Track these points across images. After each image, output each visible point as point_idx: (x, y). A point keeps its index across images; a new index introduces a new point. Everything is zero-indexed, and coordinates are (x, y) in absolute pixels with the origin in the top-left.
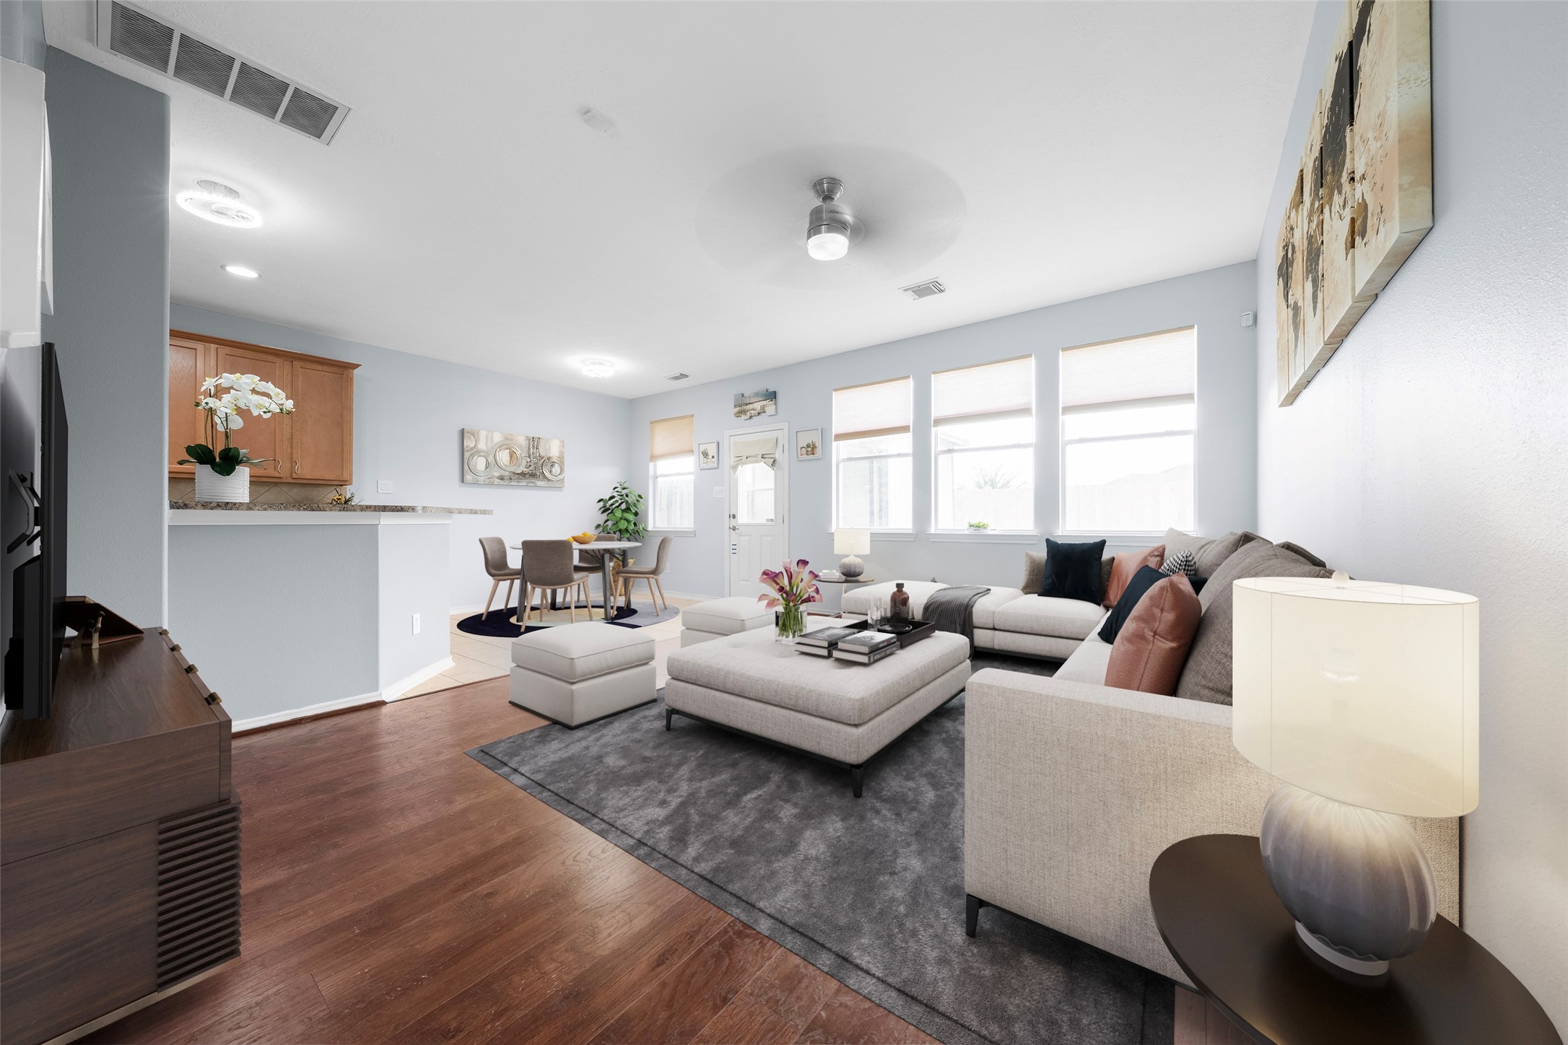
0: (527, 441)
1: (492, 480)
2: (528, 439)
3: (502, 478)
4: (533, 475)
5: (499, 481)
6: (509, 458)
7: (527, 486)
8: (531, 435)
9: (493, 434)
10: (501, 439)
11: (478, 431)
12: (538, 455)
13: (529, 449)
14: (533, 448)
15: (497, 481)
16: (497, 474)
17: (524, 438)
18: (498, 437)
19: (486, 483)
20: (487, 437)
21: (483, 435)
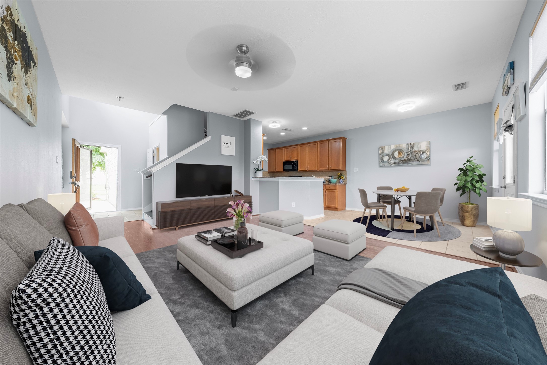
0: (407, 146)
1: (390, 164)
2: (408, 145)
3: (395, 163)
4: (410, 160)
5: (394, 164)
6: (398, 155)
7: (407, 165)
8: (409, 143)
9: (391, 146)
10: (394, 147)
11: (385, 147)
12: (413, 151)
13: (408, 149)
14: (411, 148)
15: (392, 165)
16: (392, 162)
17: (405, 145)
18: (393, 147)
19: (388, 165)
20: (388, 148)
21: (386, 148)
